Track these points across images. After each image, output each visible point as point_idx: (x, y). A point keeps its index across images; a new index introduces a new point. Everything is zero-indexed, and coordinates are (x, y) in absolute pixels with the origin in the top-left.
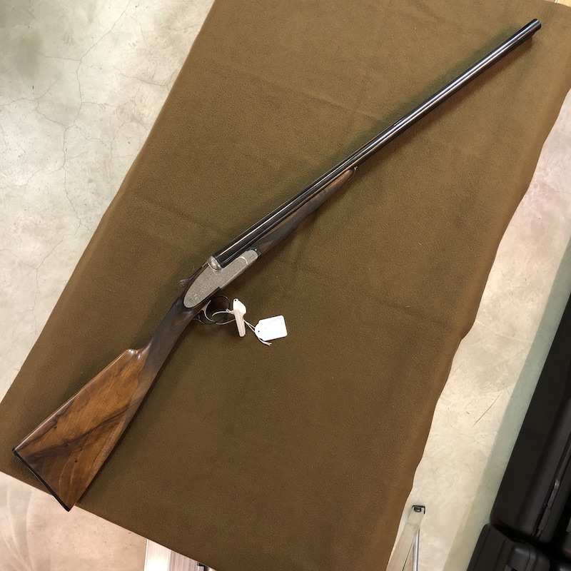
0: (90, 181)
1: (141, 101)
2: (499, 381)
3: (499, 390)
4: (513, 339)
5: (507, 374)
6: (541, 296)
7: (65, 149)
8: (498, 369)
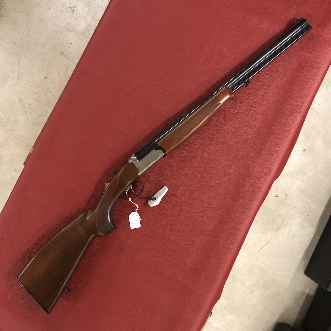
0: (34, 93)
1: (67, 42)
2: (276, 227)
3: (275, 232)
4: (286, 202)
5: (280, 222)
6: (305, 177)
7: (19, 72)
8: (275, 219)
